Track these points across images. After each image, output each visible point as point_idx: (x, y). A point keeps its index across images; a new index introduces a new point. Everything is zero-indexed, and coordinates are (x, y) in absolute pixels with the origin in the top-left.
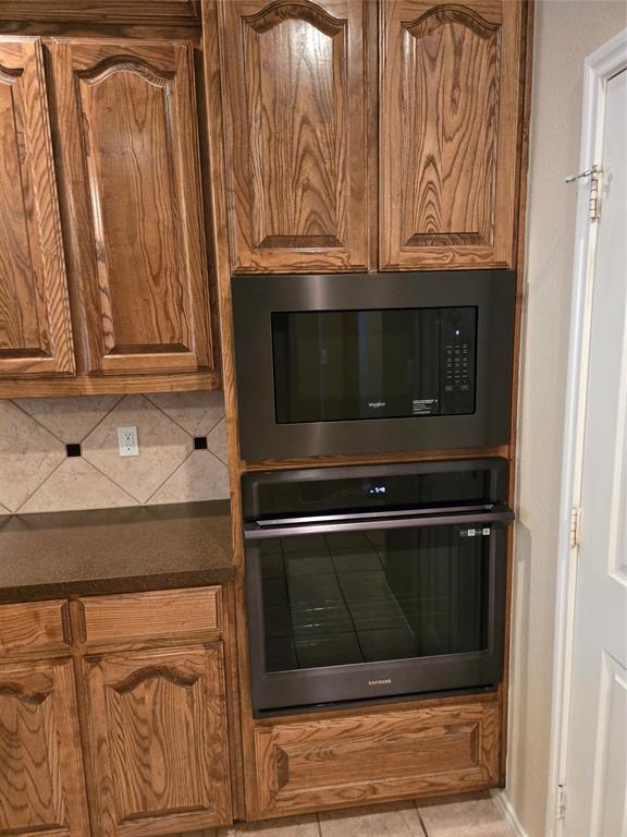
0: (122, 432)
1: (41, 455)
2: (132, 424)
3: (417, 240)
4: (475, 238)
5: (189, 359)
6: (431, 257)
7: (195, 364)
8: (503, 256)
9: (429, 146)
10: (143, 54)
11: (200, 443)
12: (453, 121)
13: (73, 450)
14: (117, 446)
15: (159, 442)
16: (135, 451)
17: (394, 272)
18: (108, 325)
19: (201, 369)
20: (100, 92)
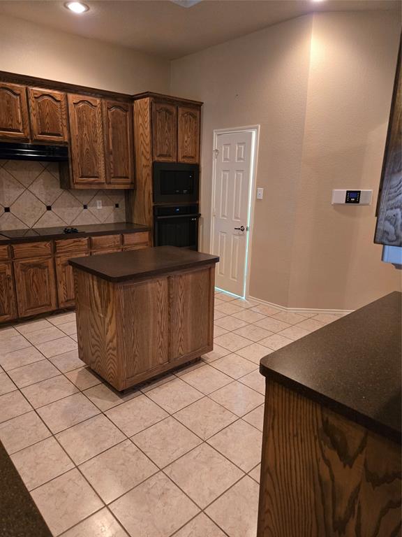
0: (98, 202)
1: (76, 208)
2: (101, 199)
3: (184, 157)
4: (193, 157)
5: (129, 181)
6: (186, 161)
7: (130, 182)
8: (197, 162)
9: (186, 139)
10: (122, 106)
11: (117, 206)
12: (189, 134)
13: (85, 207)
14: (96, 206)
15: (107, 205)
16: (101, 207)
17: (180, 163)
18: (112, 171)
19: (132, 183)
20: (113, 114)
